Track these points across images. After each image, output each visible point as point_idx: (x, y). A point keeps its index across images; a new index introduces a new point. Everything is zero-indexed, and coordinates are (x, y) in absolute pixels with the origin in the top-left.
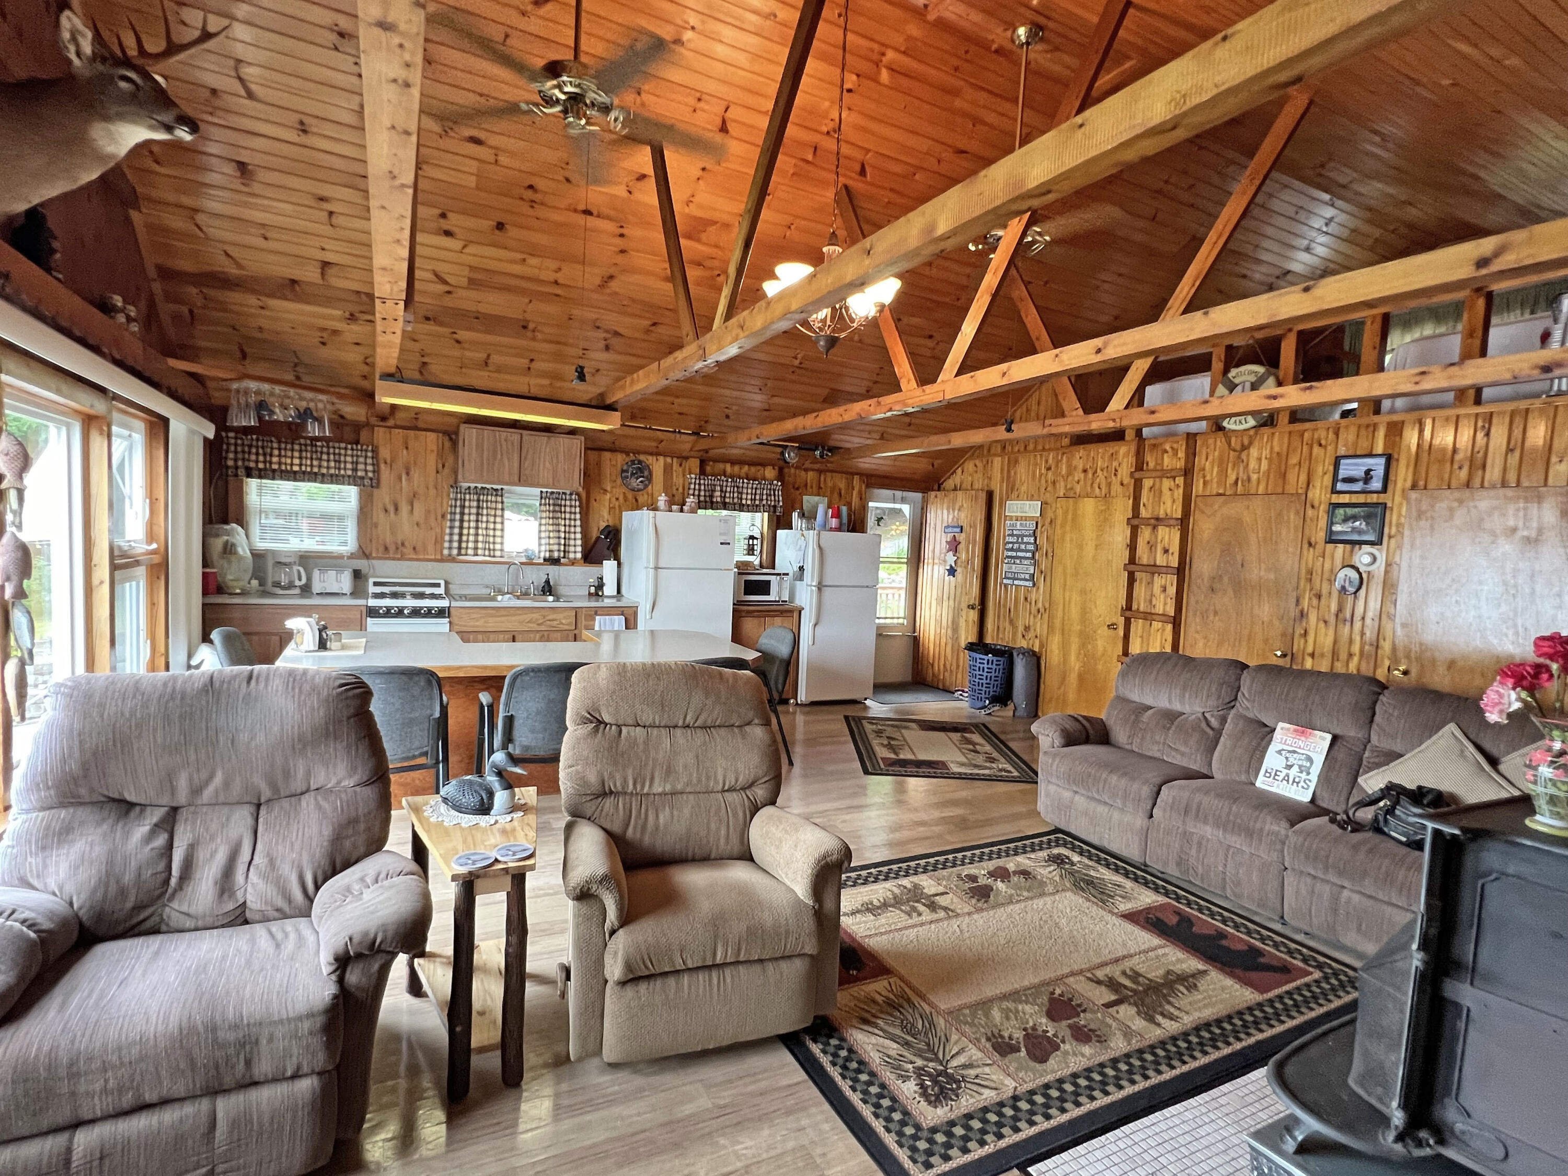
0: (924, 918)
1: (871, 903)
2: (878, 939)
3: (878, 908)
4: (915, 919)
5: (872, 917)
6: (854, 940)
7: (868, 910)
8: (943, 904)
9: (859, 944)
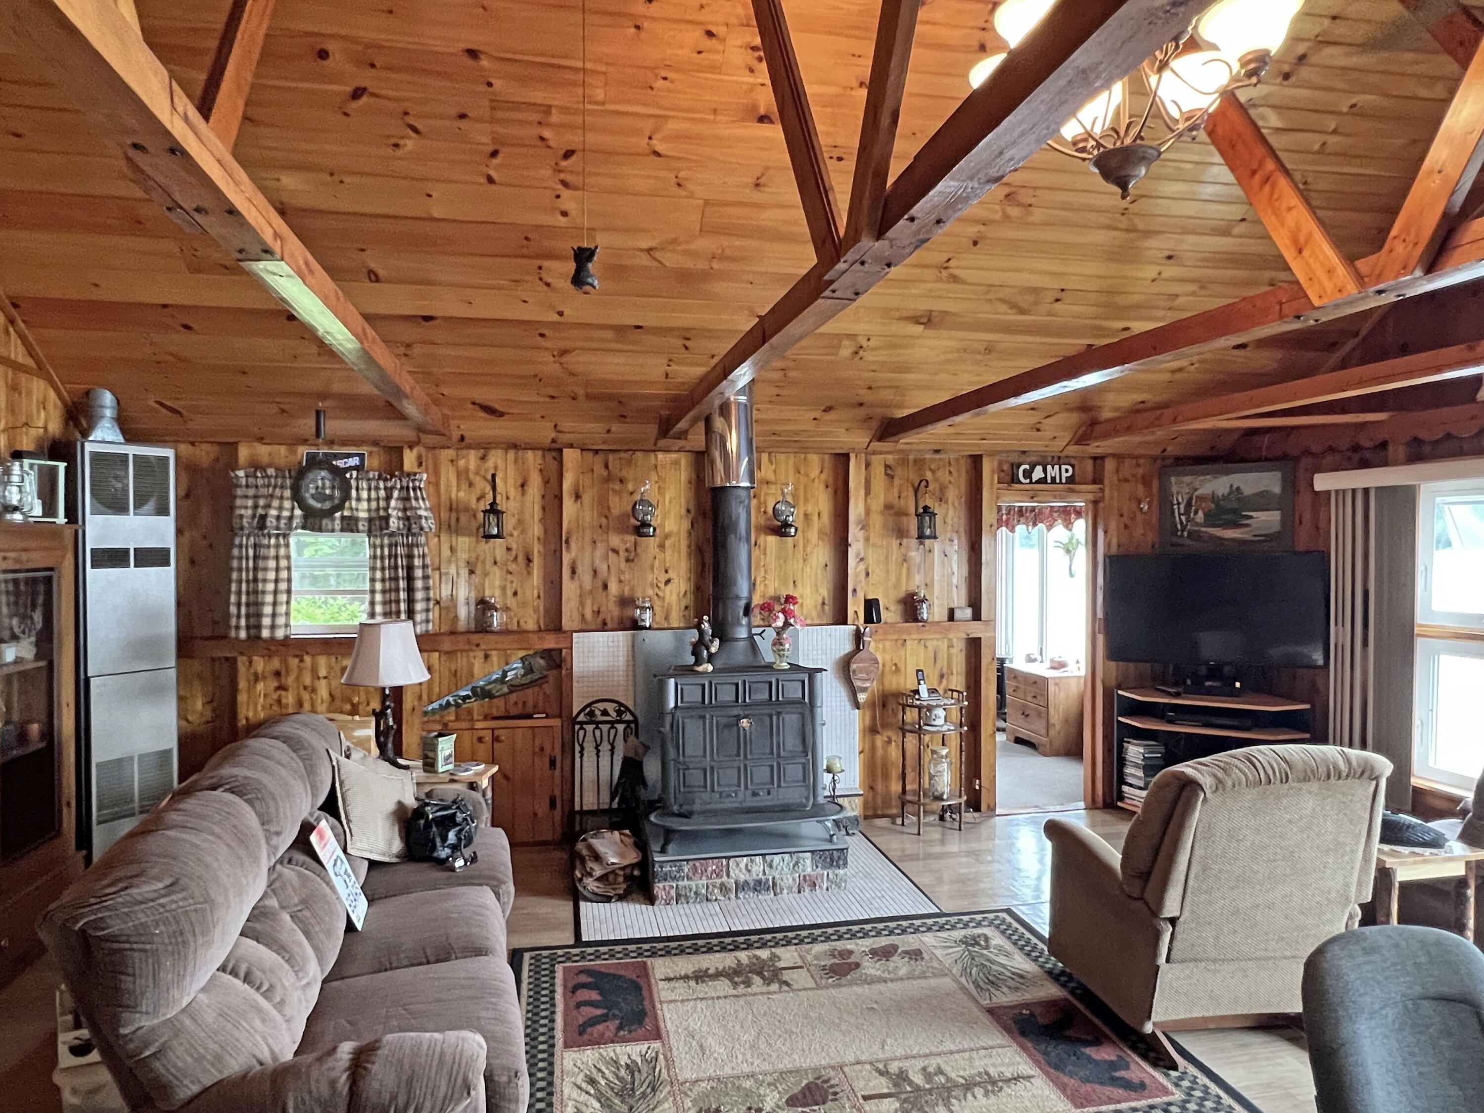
0: (920, 1063)
1: (986, 1094)
2: (990, 1043)
3: (978, 1084)
4: (933, 1064)
5: (992, 1071)
6: (1023, 1048)
7: (994, 1083)
8: (883, 1080)
9: (1014, 1038)
